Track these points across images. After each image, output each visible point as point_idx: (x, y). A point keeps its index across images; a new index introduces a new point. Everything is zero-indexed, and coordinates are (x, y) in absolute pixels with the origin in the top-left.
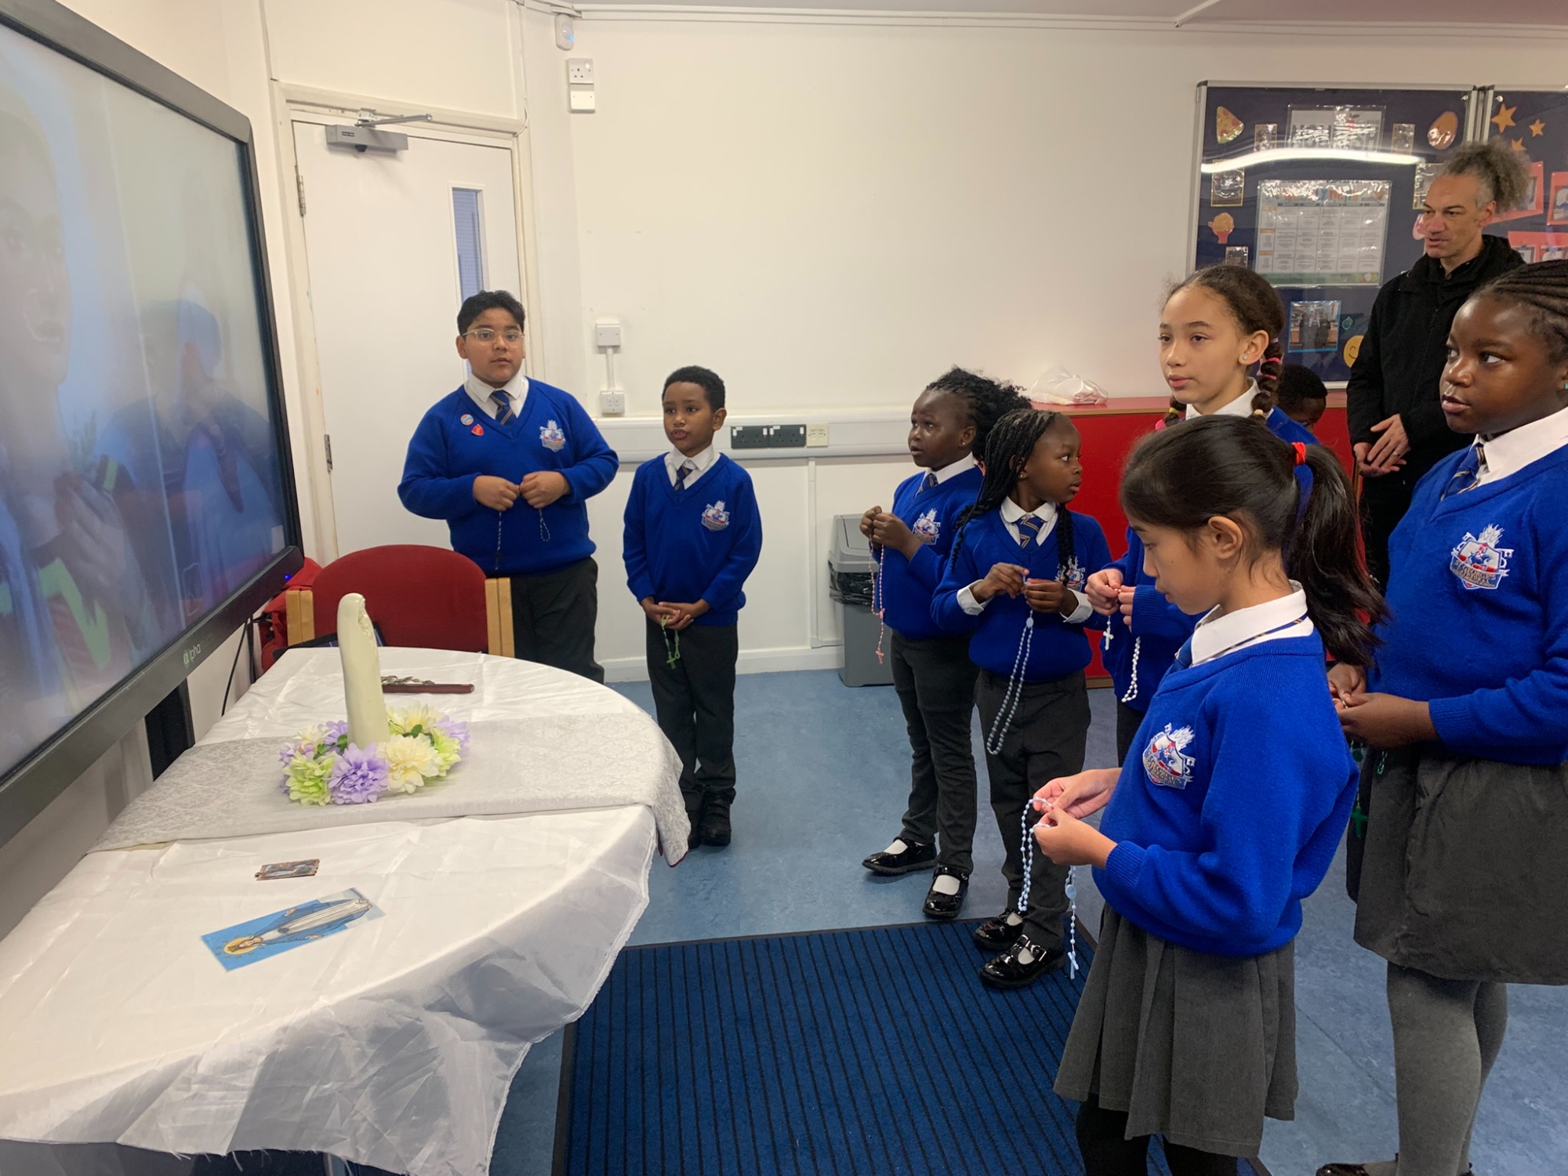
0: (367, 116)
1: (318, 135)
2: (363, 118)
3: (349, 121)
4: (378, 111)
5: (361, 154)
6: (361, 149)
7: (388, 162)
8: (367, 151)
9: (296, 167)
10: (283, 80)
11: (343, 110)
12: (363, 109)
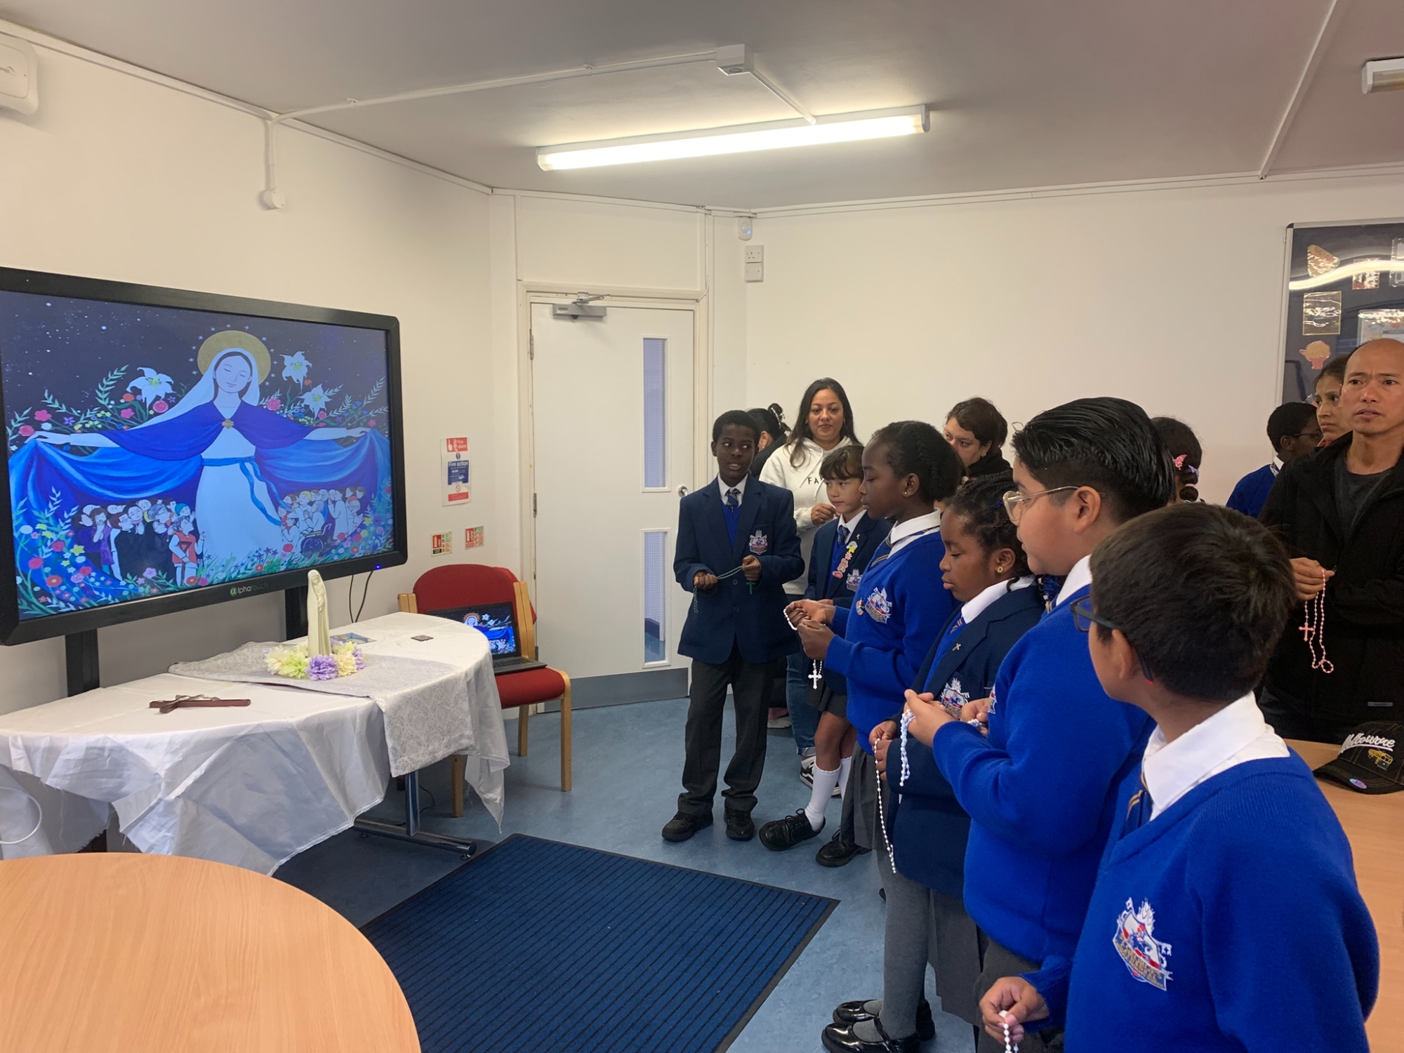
0: (584, 297)
1: (548, 310)
2: (580, 298)
3: (567, 301)
4: (590, 293)
5: (575, 320)
6: (575, 317)
7: (597, 324)
8: (579, 318)
9: (531, 330)
10: (526, 280)
11: (566, 294)
12: (579, 293)
